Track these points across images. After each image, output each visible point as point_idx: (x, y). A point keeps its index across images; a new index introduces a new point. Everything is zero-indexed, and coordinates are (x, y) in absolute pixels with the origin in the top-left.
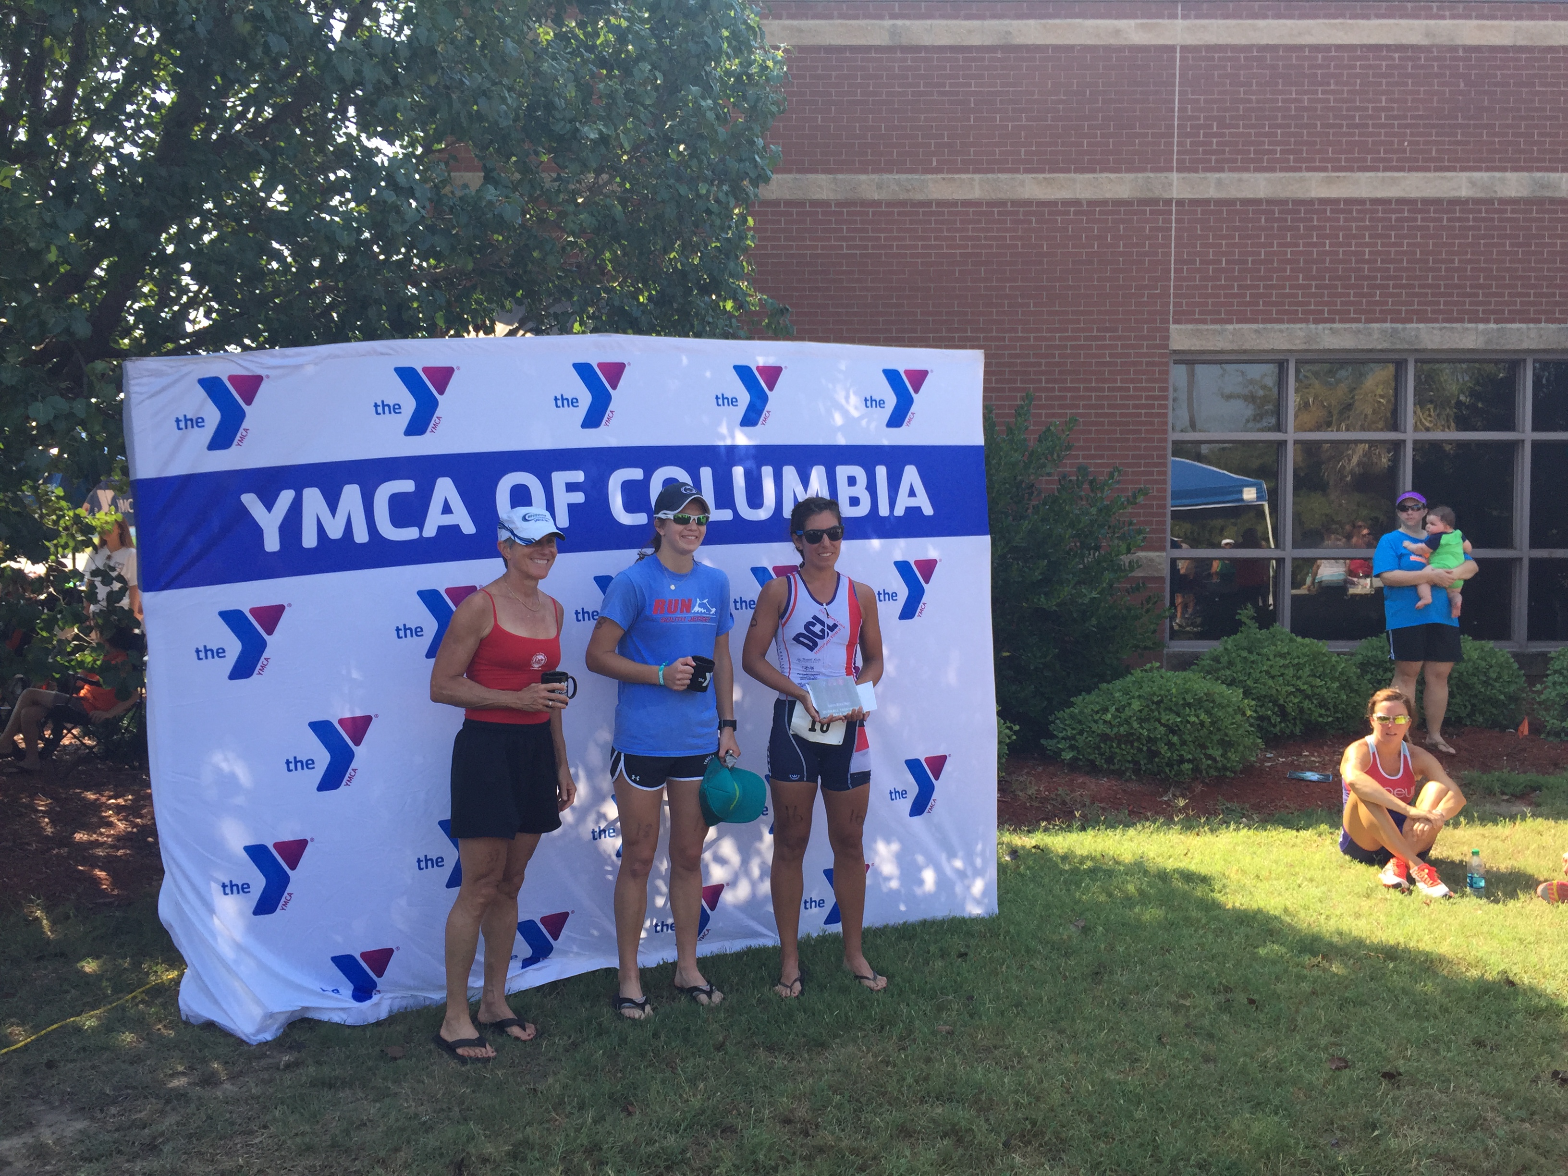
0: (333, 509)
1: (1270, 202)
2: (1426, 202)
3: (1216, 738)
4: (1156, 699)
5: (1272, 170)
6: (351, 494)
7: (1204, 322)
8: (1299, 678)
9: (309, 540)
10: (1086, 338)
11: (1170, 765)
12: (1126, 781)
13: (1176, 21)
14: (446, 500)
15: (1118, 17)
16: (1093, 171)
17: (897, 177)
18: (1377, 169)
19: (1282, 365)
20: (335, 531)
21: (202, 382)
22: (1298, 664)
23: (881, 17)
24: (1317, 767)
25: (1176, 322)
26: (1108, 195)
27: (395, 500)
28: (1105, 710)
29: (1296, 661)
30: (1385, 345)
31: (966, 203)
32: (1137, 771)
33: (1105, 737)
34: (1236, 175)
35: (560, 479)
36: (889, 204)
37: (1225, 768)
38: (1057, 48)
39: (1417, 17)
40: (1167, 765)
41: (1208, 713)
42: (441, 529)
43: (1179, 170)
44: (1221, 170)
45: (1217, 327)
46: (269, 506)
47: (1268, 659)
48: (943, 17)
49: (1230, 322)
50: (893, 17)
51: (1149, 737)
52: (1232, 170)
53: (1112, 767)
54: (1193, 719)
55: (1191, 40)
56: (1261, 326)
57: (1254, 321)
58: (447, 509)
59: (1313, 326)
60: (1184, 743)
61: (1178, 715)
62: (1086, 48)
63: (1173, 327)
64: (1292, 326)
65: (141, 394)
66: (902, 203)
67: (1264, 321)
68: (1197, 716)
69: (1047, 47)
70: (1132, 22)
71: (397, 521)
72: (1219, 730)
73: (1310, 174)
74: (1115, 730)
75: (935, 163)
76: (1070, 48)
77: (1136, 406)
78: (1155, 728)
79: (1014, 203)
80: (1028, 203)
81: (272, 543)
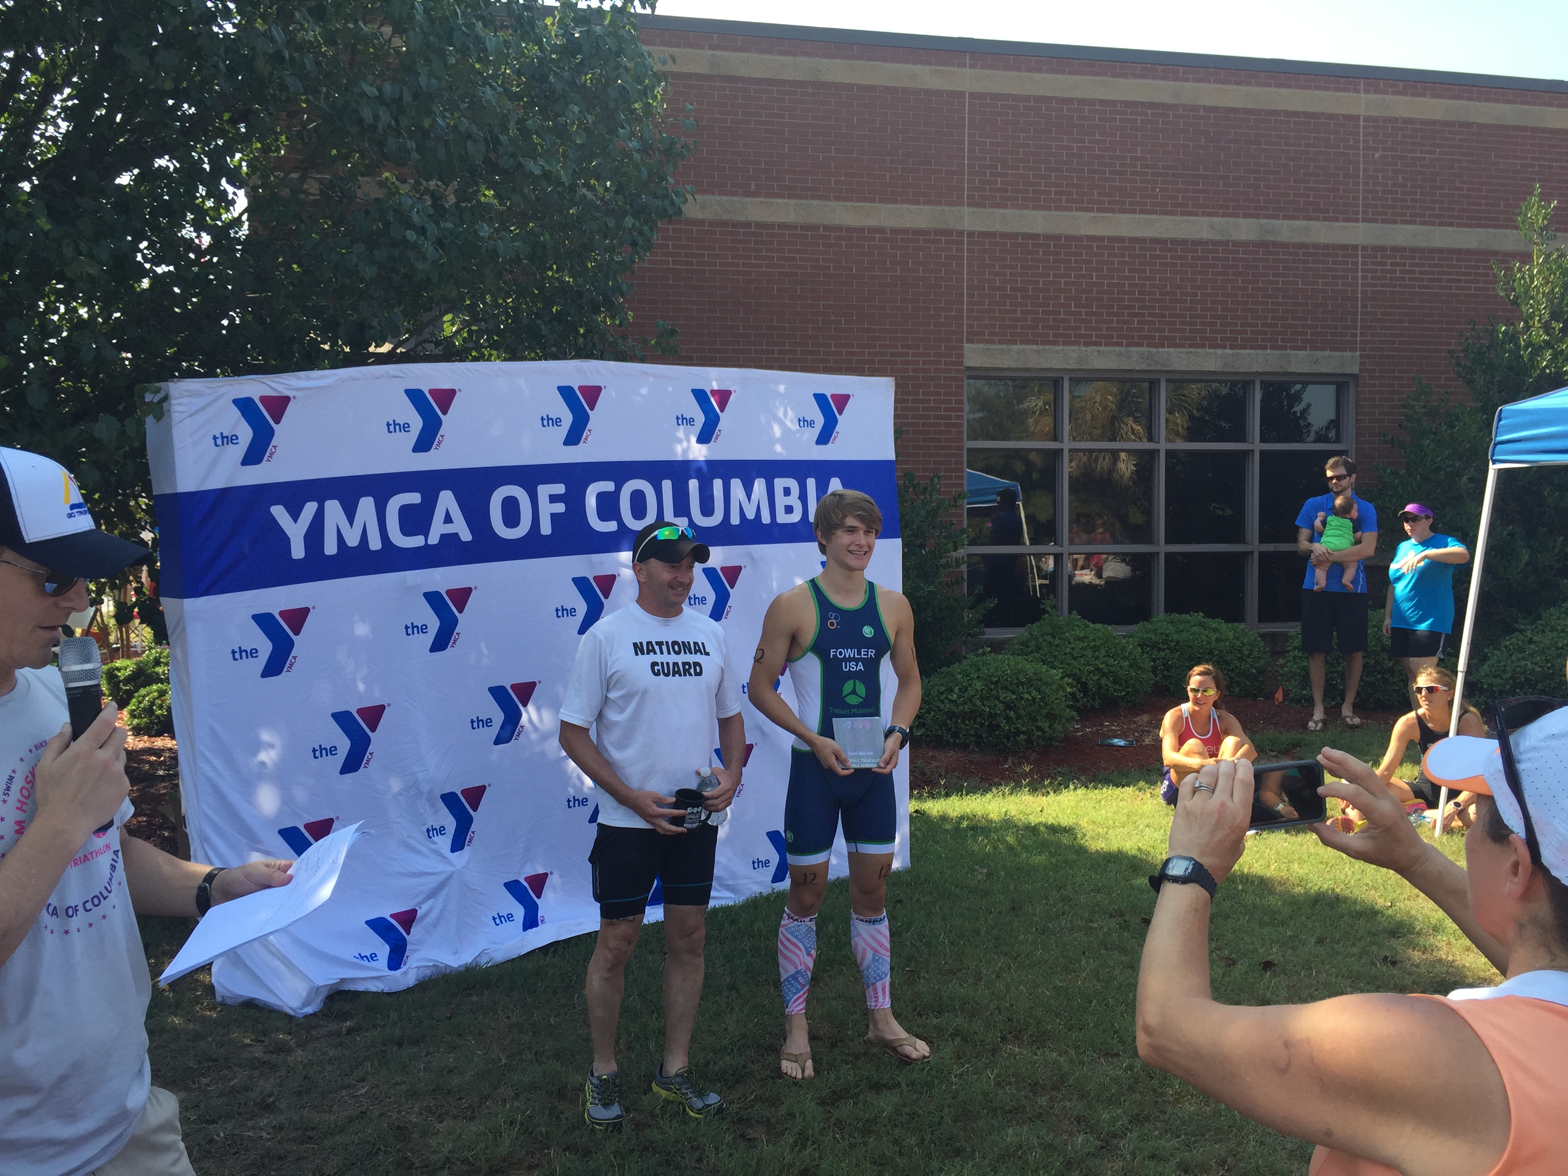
0: (351, 521)
1: (1047, 237)
2: (1175, 242)
3: (1045, 712)
4: (994, 679)
5: (1048, 208)
6: (366, 506)
7: (992, 342)
8: (1097, 658)
9: (330, 548)
10: (892, 354)
11: (1007, 737)
12: (970, 752)
13: (964, 70)
14: (447, 510)
15: (915, 63)
16: (895, 202)
17: (719, 198)
18: (1134, 212)
19: (1056, 383)
20: (352, 540)
21: (237, 402)
22: (1095, 646)
23: (701, 47)
24: (1119, 735)
25: (970, 341)
26: (910, 225)
27: (404, 511)
28: (951, 691)
29: (1092, 644)
30: (1143, 367)
31: (782, 226)
32: (977, 744)
33: (951, 715)
34: (1017, 212)
35: (544, 491)
36: (713, 223)
37: (1051, 739)
38: (861, 87)
39: (1166, 78)
40: (1005, 737)
41: (1038, 690)
42: (443, 536)
43: (969, 205)
44: (1004, 206)
45: (1004, 346)
46: (295, 516)
47: (1070, 643)
48: (761, 51)
49: (1015, 343)
50: (712, 47)
51: (990, 713)
52: (1014, 207)
53: (957, 741)
54: (1026, 696)
55: (978, 88)
56: (1041, 347)
57: (1035, 343)
58: (448, 519)
59: (1084, 348)
60: (1019, 717)
61: (1013, 693)
62: (887, 90)
63: (966, 345)
64: (1066, 348)
65: (182, 412)
66: (724, 224)
67: (1044, 343)
68: (1029, 693)
69: (853, 85)
70: (927, 68)
71: (406, 531)
72: (1046, 704)
73: (1080, 213)
74: (961, 708)
75: (753, 187)
76: (872, 88)
77: (935, 417)
78: (995, 705)
79: (826, 228)
80: (839, 228)
81: (298, 551)
